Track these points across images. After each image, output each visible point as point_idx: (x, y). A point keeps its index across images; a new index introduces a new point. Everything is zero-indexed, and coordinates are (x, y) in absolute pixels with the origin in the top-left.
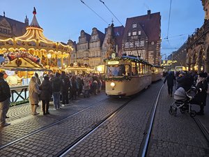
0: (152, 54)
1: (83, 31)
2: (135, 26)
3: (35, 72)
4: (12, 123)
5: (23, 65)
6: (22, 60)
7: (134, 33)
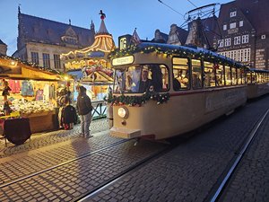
0: (261, 53)
1: (158, 31)
2: (233, 14)
3: (108, 87)
4: (95, 135)
5: (98, 79)
6: (98, 74)
7: (233, 26)
